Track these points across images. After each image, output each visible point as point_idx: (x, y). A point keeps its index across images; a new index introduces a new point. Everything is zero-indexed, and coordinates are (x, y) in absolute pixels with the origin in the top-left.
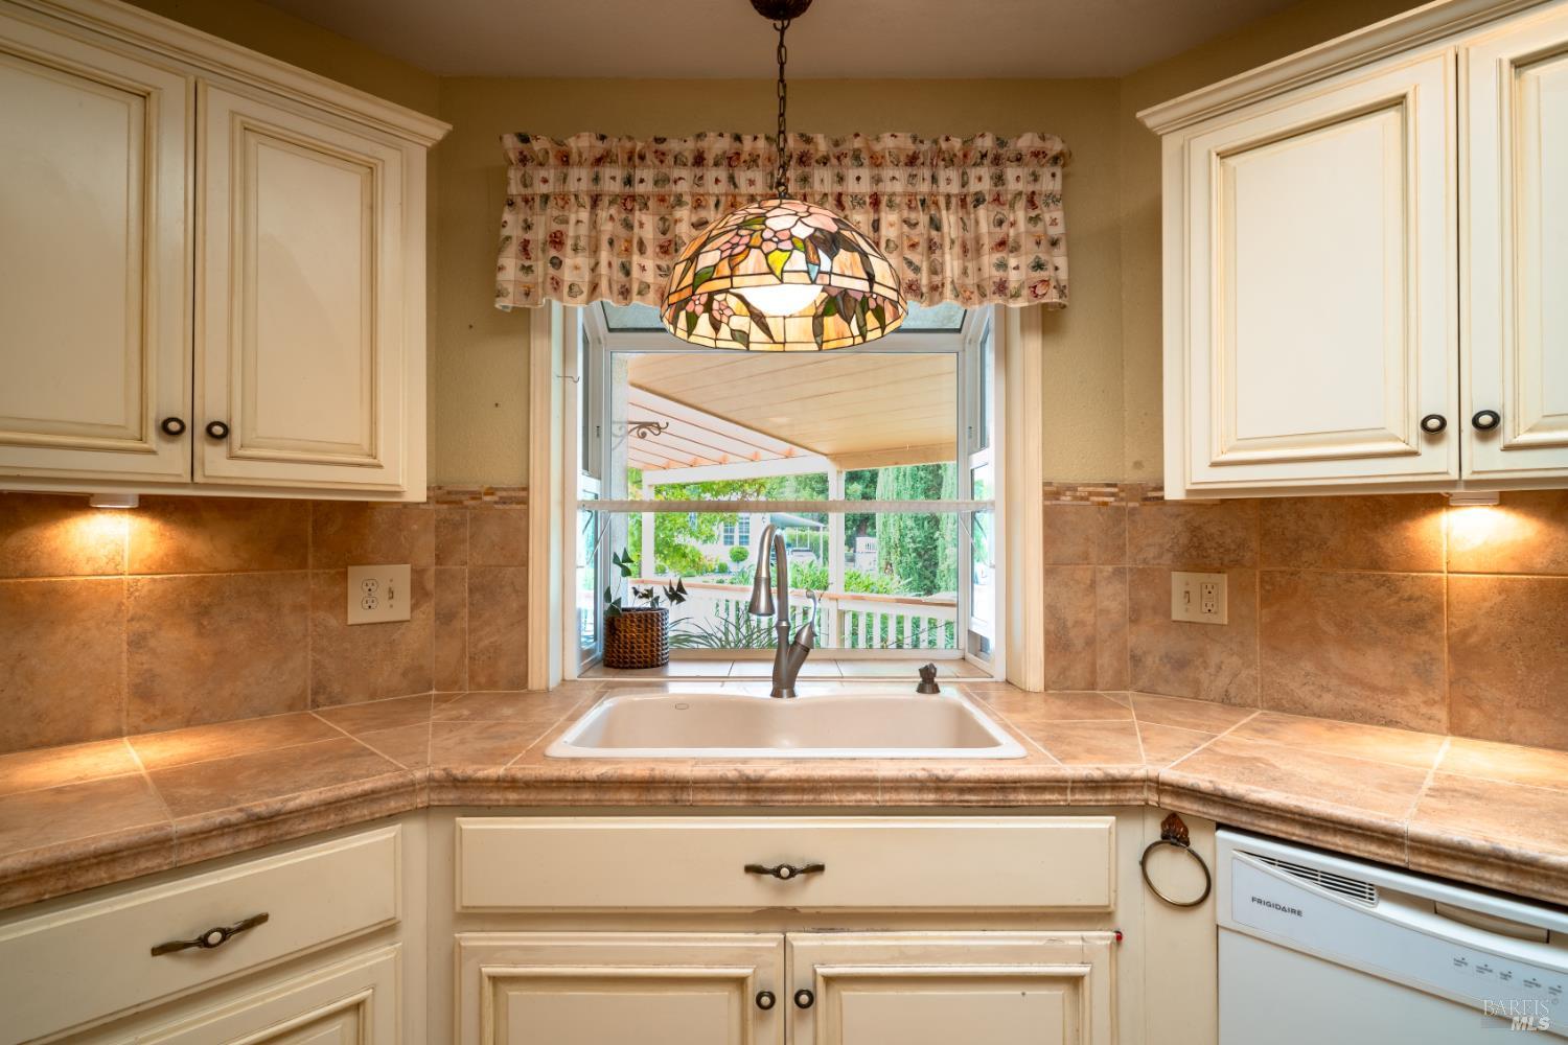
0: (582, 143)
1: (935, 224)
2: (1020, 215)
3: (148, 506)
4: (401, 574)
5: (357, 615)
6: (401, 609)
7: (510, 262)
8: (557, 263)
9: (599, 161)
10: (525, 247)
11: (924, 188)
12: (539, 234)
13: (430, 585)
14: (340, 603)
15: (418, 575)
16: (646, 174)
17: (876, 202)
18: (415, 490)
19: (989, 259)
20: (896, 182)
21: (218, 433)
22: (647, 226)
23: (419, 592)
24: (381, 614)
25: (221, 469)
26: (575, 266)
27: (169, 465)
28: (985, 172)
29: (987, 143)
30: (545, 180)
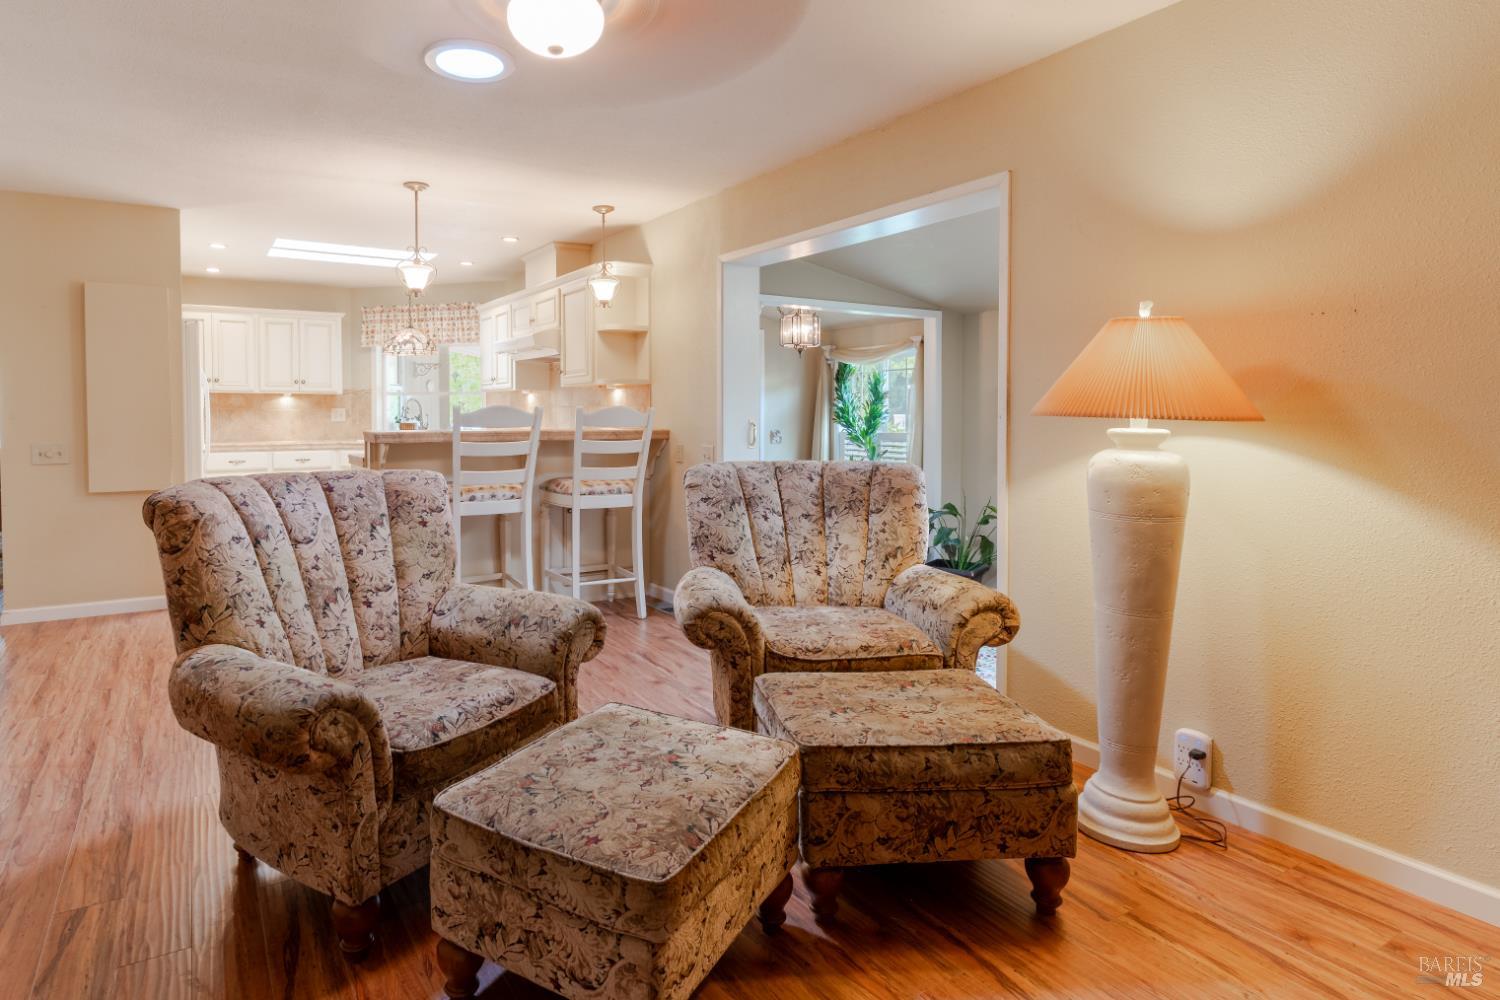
0: (378, 308)
1: (454, 324)
2: (473, 321)
3: (293, 395)
4: (343, 410)
5: (333, 420)
6: (344, 419)
7: (364, 336)
8: (372, 337)
9: (382, 312)
10: (367, 333)
11: (452, 316)
12: (370, 329)
13: (350, 413)
14: (330, 417)
15: (347, 412)
16: (391, 314)
17: (442, 319)
18: (340, 391)
19: (466, 332)
20: (446, 314)
21: (303, 382)
22: (393, 325)
23: (348, 415)
24: (338, 419)
25: (305, 389)
26: (378, 337)
27: (296, 389)
28: (465, 311)
29: (466, 304)
30: (370, 317)
